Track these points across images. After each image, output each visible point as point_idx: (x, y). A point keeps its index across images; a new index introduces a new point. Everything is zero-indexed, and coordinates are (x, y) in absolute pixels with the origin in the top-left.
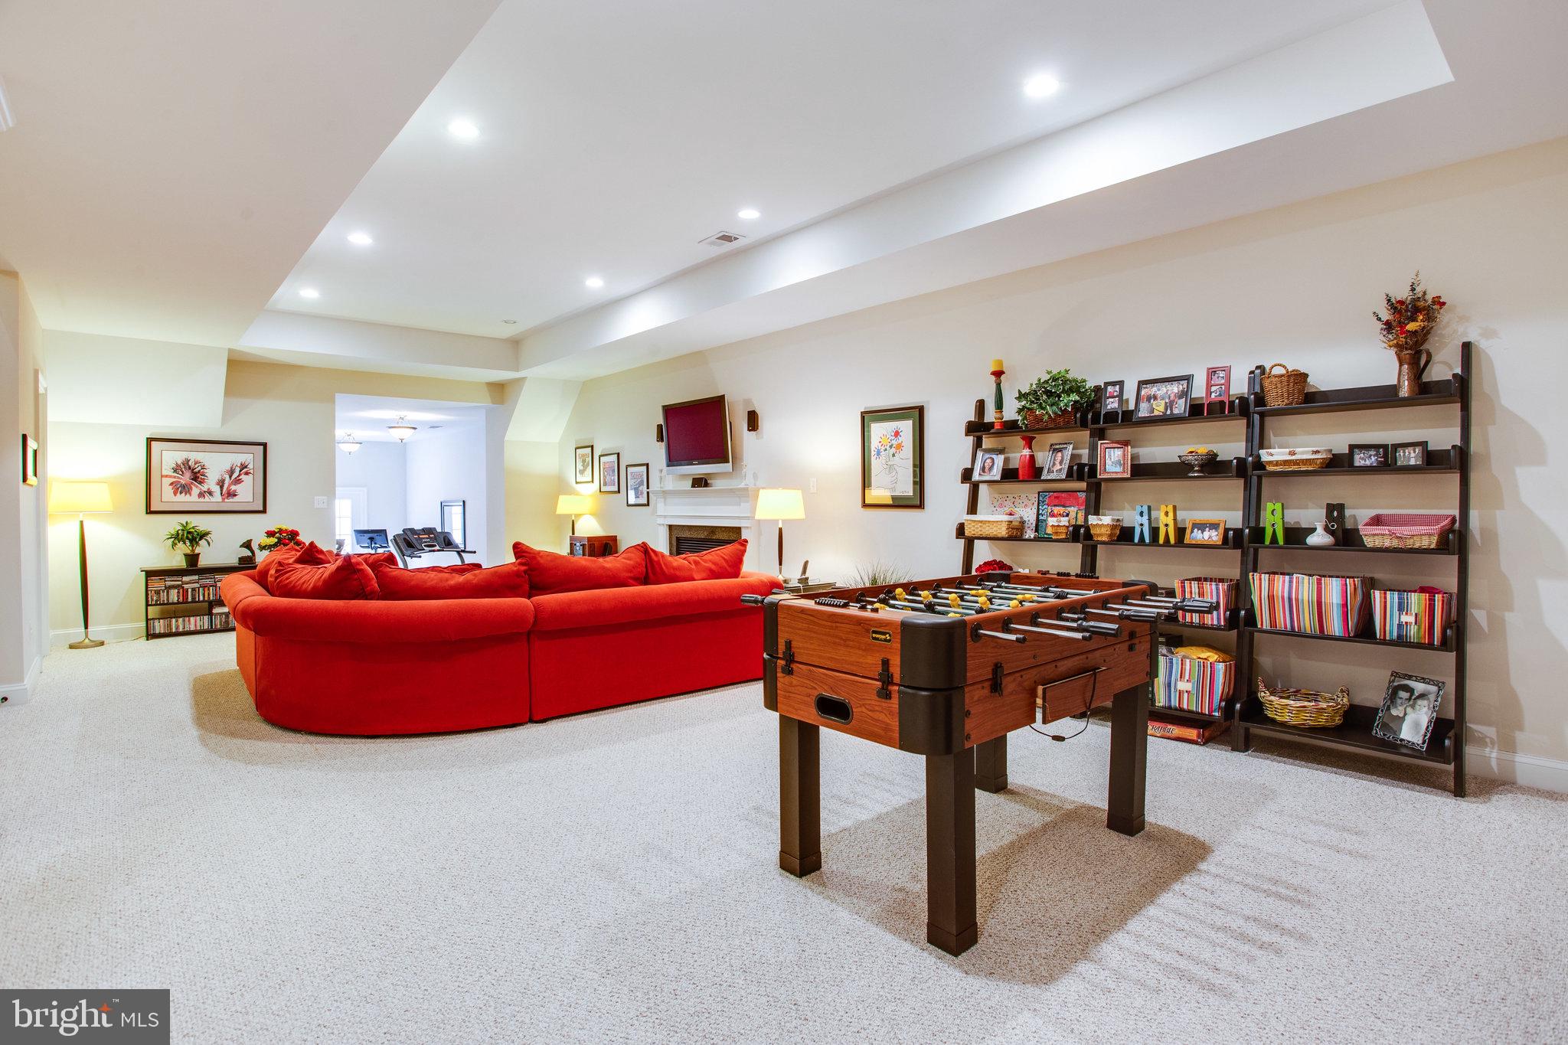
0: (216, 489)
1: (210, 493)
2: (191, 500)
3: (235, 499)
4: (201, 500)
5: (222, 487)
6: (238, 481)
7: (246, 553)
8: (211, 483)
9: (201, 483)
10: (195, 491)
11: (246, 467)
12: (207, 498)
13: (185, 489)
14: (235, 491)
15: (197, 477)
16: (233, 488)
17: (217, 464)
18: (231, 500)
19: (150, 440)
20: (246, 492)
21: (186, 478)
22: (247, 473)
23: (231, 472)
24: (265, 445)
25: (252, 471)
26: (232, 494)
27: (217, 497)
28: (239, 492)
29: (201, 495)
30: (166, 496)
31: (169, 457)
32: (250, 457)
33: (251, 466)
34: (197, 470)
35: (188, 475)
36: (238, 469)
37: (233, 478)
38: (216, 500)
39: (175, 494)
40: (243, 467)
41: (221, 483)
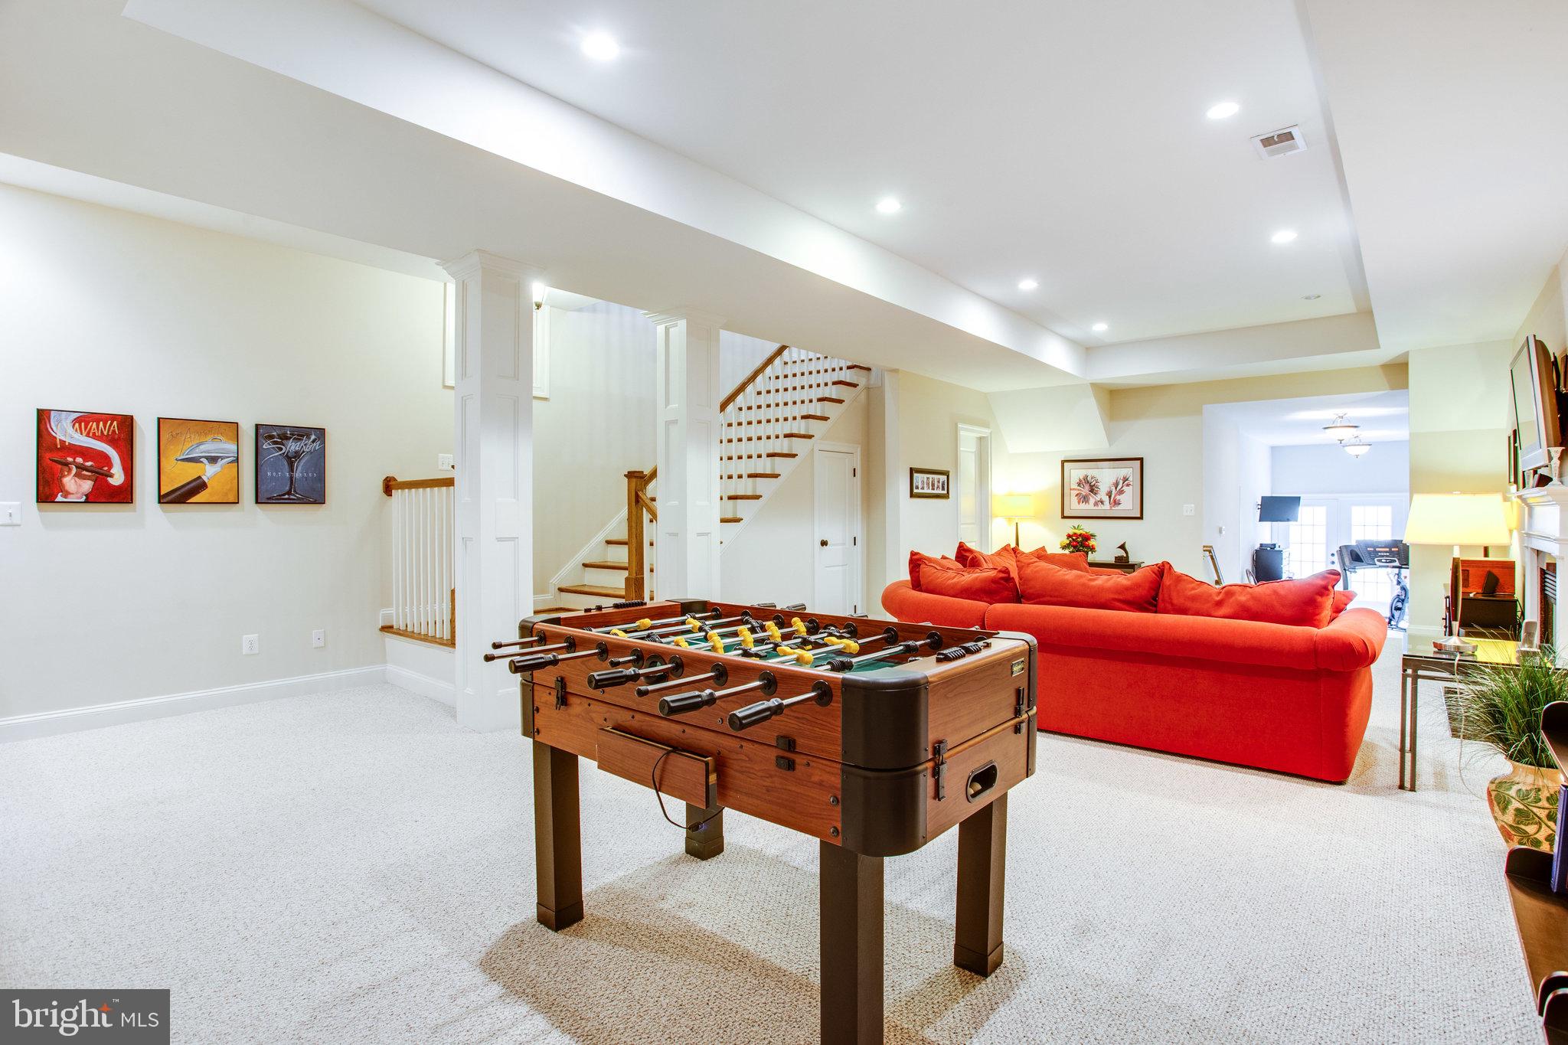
0: (1106, 499)
1: (1102, 502)
2: (1088, 508)
3: (1120, 507)
4: (1096, 508)
5: (1110, 497)
6: (1121, 492)
7: (1122, 553)
8: (1102, 495)
9: (1095, 494)
10: (1092, 501)
11: (1127, 480)
12: (1100, 507)
13: (1084, 499)
14: (1119, 500)
15: (1093, 489)
16: (1118, 497)
17: (1106, 477)
18: (1117, 508)
19: (1063, 462)
20: (1128, 502)
21: (1086, 490)
22: (1128, 485)
23: (1116, 485)
24: (1141, 460)
25: (1131, 483)
26: (1116, 503)
27: (1107, 506)
28: (1122, 501)
29: (1096, 504)
30: (1074, 506)
31: (1076, 473)
32: (1130, 471)
33: (1131, 479)
34: (1092, 484)
35: (1087, 487)
36: (1121, 482)
37: (1118, 489)
38: (1106, 509)
39: (1079, 503)
40: (1125, 479)
41: (1109, 494)
